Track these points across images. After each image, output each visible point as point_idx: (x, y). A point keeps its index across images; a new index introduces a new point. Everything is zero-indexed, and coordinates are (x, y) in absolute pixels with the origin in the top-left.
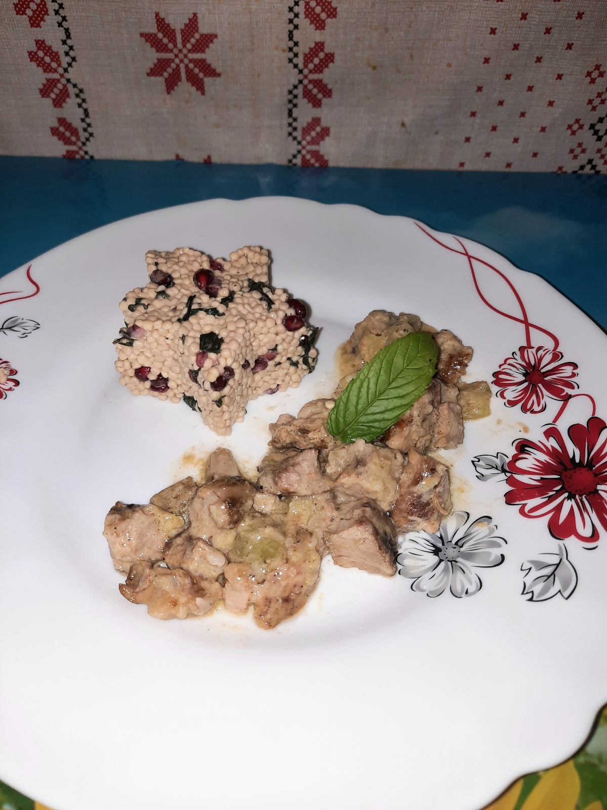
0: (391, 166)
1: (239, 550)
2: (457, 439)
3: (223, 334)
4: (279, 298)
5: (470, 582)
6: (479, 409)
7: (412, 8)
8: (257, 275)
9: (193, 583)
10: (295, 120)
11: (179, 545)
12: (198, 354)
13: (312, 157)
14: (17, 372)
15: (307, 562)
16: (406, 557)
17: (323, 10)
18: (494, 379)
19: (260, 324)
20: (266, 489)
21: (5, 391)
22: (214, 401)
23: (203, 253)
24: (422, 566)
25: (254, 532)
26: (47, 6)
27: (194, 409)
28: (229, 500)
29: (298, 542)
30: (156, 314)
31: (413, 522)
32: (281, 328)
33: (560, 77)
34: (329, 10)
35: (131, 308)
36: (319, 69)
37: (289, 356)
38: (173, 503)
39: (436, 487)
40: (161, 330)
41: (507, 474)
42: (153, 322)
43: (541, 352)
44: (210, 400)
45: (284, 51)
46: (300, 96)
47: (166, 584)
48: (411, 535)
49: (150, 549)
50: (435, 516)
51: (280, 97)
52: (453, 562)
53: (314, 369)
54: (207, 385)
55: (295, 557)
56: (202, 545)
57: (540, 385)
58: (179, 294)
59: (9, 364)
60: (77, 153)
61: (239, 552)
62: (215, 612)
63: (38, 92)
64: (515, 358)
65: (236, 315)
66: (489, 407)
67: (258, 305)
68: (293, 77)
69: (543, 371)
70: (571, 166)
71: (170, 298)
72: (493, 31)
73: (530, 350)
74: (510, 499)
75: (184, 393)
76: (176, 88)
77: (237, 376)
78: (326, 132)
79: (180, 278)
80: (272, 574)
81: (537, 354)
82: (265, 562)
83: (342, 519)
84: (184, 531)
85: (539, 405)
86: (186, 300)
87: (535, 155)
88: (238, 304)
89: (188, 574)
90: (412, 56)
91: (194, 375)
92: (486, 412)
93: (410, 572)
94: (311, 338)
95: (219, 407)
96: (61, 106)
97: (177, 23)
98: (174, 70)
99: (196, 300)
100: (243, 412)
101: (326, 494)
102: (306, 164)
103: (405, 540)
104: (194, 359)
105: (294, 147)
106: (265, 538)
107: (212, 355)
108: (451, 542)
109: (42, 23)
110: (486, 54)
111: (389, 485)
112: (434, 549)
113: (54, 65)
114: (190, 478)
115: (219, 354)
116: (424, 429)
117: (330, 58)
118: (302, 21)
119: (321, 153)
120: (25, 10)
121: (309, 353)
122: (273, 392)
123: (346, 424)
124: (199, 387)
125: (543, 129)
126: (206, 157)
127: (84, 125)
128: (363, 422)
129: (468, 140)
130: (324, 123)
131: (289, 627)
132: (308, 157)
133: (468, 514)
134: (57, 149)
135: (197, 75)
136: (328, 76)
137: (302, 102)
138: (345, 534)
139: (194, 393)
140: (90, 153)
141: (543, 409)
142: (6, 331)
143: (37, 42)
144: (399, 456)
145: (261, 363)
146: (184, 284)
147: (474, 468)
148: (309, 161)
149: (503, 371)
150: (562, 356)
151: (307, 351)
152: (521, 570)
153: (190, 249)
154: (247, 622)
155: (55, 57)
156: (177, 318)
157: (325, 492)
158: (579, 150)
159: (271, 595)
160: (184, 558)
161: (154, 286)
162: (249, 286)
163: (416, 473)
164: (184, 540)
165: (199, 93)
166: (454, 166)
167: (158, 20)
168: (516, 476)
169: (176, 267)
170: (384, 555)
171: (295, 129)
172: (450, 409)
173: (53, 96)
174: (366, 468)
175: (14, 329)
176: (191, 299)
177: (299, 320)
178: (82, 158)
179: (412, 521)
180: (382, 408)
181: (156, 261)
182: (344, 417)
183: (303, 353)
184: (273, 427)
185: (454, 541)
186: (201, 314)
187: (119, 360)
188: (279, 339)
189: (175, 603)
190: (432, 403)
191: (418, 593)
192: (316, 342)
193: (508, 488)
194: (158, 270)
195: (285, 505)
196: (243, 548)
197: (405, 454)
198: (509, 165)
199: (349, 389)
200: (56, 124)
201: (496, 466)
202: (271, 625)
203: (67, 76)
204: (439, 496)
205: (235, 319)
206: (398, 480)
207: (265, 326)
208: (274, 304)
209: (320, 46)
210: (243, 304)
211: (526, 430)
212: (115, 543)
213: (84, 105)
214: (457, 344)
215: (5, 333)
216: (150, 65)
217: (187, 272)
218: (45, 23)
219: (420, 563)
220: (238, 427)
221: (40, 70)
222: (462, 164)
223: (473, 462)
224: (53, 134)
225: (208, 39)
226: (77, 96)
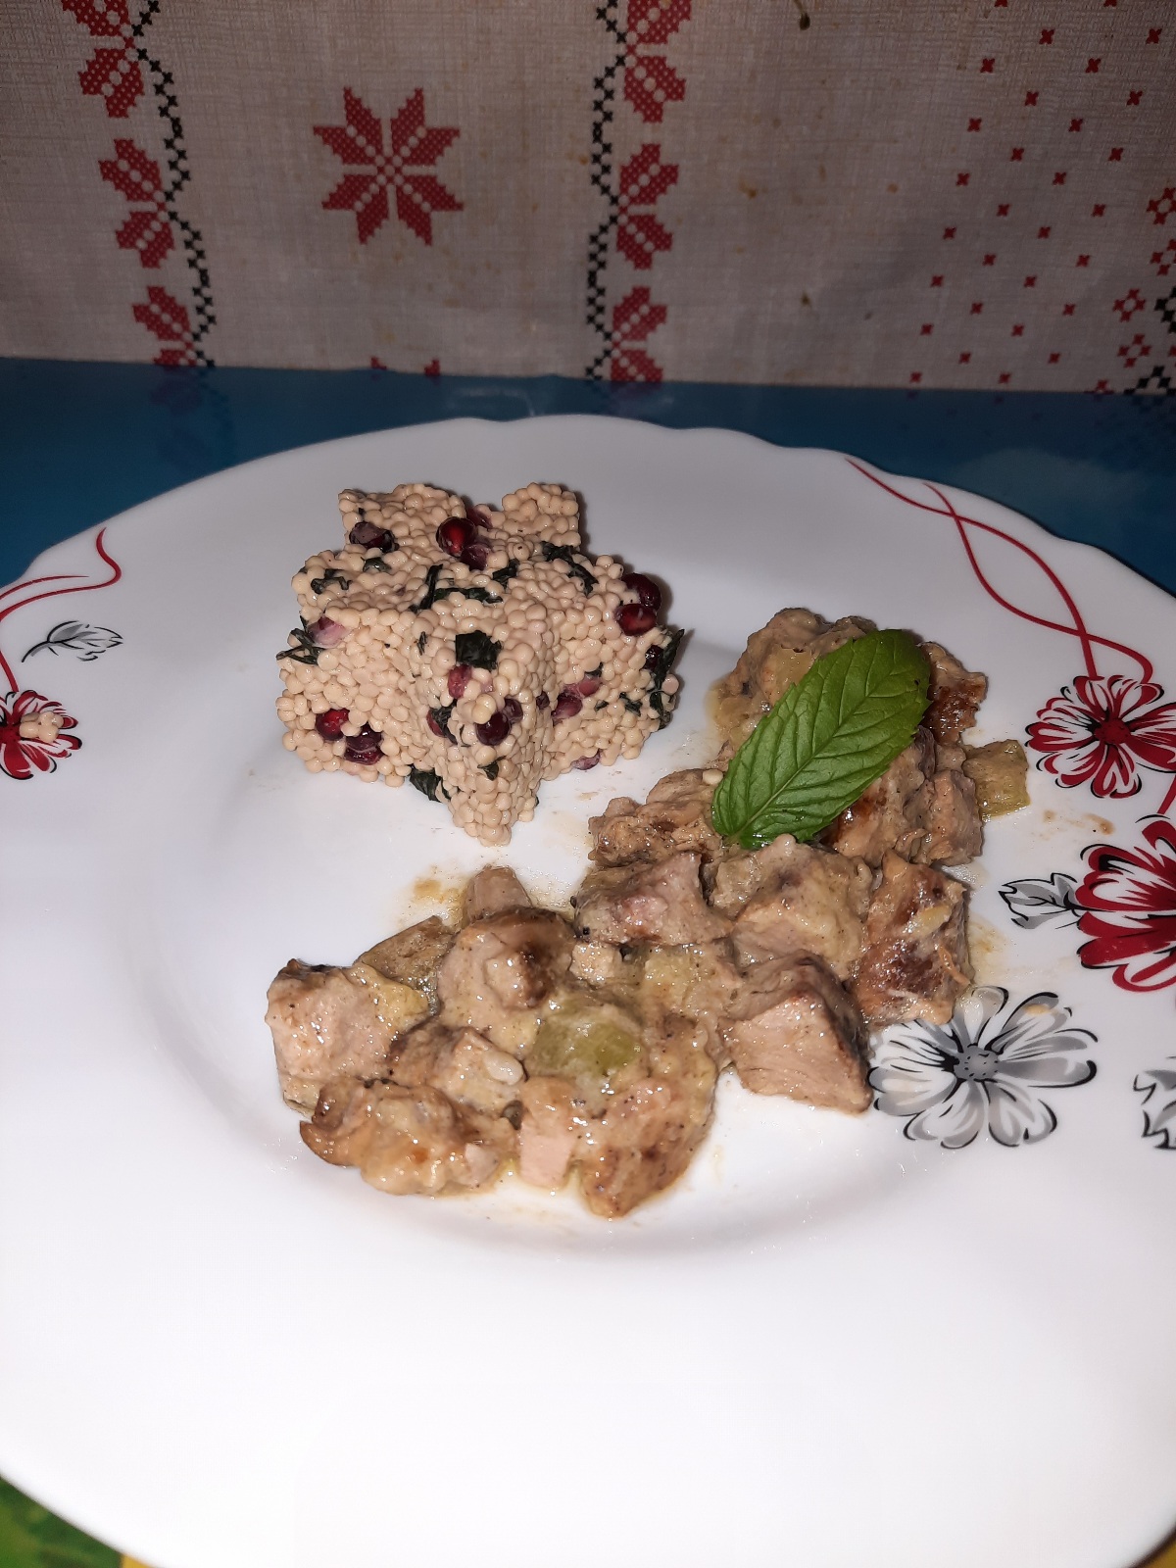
0: (781, 380)
1: (548, 1053)
2: (972, 845)
3: (499, 635)
4: (607, 573)
5: (1030, 1115)
6: (1005, 792)
7: (824, 82)
8: (558, 534)
9: (456, 1119)
10: (601, 292)
11: (421, 1044)
12: (450, 673)
13: (632, 362)
14: (76, 723)
15: (690, 1076)
16: (886, 1074)
17: (659, 85)
18: (1030, 738)
19: (573, 617)
20: (596, 934)
21: (53, 758)
22: (483, 768)
23: (450, 493)
24: (921, 1093)
25: (578, 1015)
26: (142, 79)
27: (433, 798)
28: (526, 948)
29: (669, 1036)
30: (366, 599)
31: (899, 1002)
32: (613, 628)
33: (1099, 210)
34: (670, 84)
35: (317, 587)
36: (648, 195)
37: (624, 688)
38: (401, 966)
39: (944, 927)
40: (376, 629)
41: (1078, 912)
42: (361, 611)
43: (1118, 687)
44: (474, 766)
45: (584, 161)
46: (612, 246)
47: (400, 1117)
48: (891, 1032)
49: (359, 1054)
50: (944, 988)
51: (573, 246)
52: (986, 1082)
53: (669, 720)
54: (470, 735)
55: (666, 1065)
56: (473, 1039)
57: (1124, 745)
58: (408, 564)
59: (60, 707)
60: (182, 354)
61: (547, 1057)
62: (498, 1185)
63: (113, 236)
64: (1067, 699)
65: (525, 601)
66: (1025, 788)
67: (565, 584)
68: (601, 210)
69: (1126, 719)
70: (1121, 380)
71: (392, 572)
72: (975, 125)
73: (1095, 683)
74: (1090, 957)
75: (411, 765)
76: (377, 231)
77: (526, 721)
78: (658, 314)
79: (409, 536)
80: (621, 1097)
81: (1110, 689)
82: (605, 1074)
83: (755, 992)
84: (429, 1019)
85: (1126, 782)
86: (423, 574)
87: (1054, 358)
88: (527, 581)
89: (442, 1098)
90: (822, 171)
91: (439, 720)
92: (1021, 799)
93: (899, 1104)
94: (668, 653)
95: (492, 778)
96: (155, 264)
97: (384, 107)
98: (374, 197)
99: (444, 574)
100: (532, 801)
101: (719, 946)
102: (620, 378)
103: (881, 1042)
104: (442, 683)
105: (597, 344)
106: (603, 1026)
107: (480, 674)
108: (976, 1044)
109: (130, 109)
110: (963, 166)
111: (847, 927)
112: (941, 1059)
113: (147, 186)
114: (435, 919)
115: (494, 672)
116: (909, 820)
117: (670, 174)
118: (620, 105)
119: (650, 354)
120: (99, 86)
121: (664, 684)
122: (588, 764)
123: (751, 810)
124: (448, 741)
125: (1069, 309)
126: (429, 363)
127: (199, 301)
128: (785, 805)
129: (927, 329)
130: (655, 299)
131: (655, 1214)
132: (624, 362)
133: (1005, 992)
134: (143, 347)
135: (418, 206)
136: (663, 209)
137: (616, 258)
138: (766, 1020)
139: (436, 761)
140: (208, 355)
141: (1137, 789)
142: (55, 647)
143: (118, 143)
144: (863, 869)
145: (569, 701)
146: (418, 547)
147: (1007, 905)
148: (625, 370)
149: (1047, 722)
150: (1162, 692)
151: (659, 680)
152: (1135, 1089)
153: (427, 485)
154: (567, 1205)
155: (150, 171)
156: (408, 605)
157: (716, 941)
158: (1135, 351)
159: (620, 1142)
160: (436, 1069)
161: (356, 548)
162: (544, 553)
163: (903, 900)
164: (431, 1035)
165: (421, 240)
166: (901, 380)
167: (348, 103)
168: (1095, 914)
169: (399, 517)
170: (849, 1061)
171: (600, 310)
172: (957, 785)
173: (141, 244)
174: (801, 890)
175: (71, 643)
176: (434, 571)
177: (648, 612)
178: (192, 364)
179: (896, 999)
180: (825, 776)
181: (359, 506)
182: (747, 795)
183: (652, 685)
184: (598, 823)
185: (983, 1043)
186: (456, 598)
187: (285, 695)
188: (606, 652)
189: (421, 1156)
190: (921, 767)
191: (920, 1143)
192: (678, 663)
193: (1084, 938)
194: (364, 522)
195: (634, 969)
196: (556, 1048)
197: (875, 867)
198: (1005, 378)
199: (756, 737)
200: (143, 298)
201: (1053, 899)
202: (620, 1208)
203: (171, 206)
204: (950, 947)
205: (524, 607)
206: (864, 918)
207: (582, 622)
208: (597, 582)
209: (651, 152)
210: (538, 583)
211: (1107, 827)
212: (288, 1039)
213: (201, 263)
214: (953, 669)
215: (52, 650)
216: (330, 187)
217: (422, 526)
218: (136, 110)
219: (917, 1087)
220: (520, 829)
221: (121, 195)
222: (916, 377)
223: (1002, 894)
224: (138, 319)
225: (442, 138)
226: (188, 245)
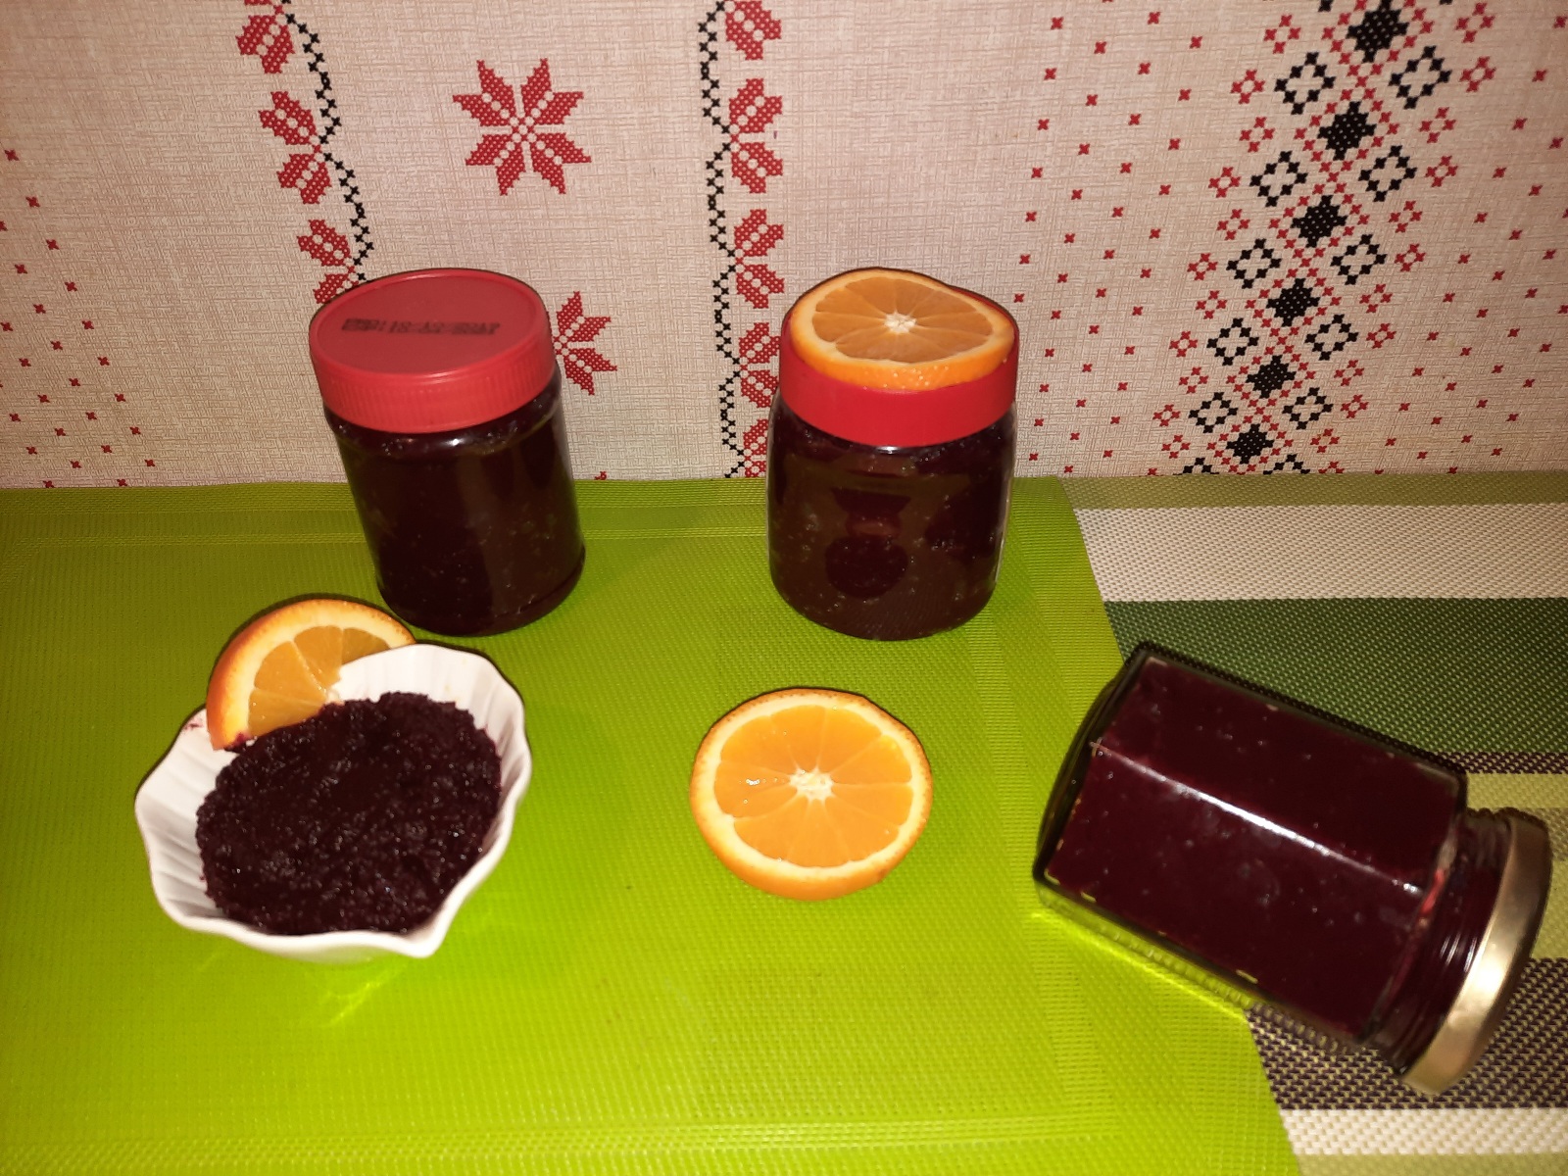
26: (292, 40)
72: (1050, 74)
97: (515, 77)
113: (303, 132)
137: (731, 183)
143: (275, 96)
155: (305, 118)
173: (300, 186)
203: (325, 149)
218: (288, 66)
221: (280, 140)
226: (343, 182)
